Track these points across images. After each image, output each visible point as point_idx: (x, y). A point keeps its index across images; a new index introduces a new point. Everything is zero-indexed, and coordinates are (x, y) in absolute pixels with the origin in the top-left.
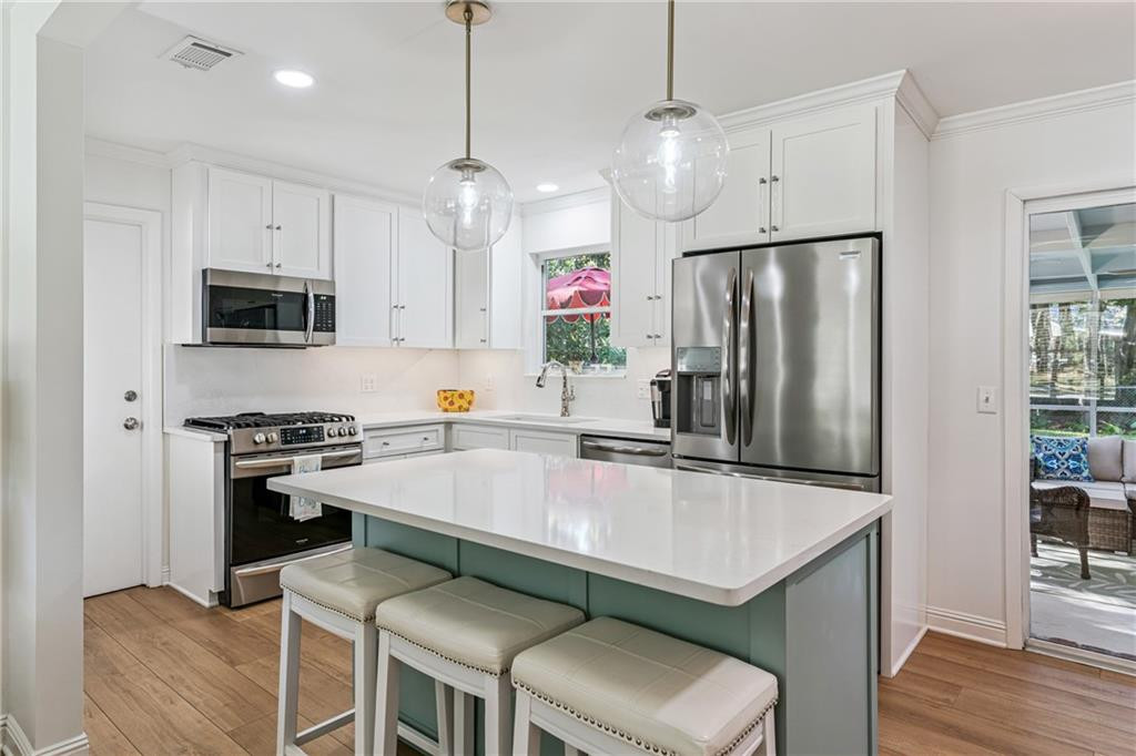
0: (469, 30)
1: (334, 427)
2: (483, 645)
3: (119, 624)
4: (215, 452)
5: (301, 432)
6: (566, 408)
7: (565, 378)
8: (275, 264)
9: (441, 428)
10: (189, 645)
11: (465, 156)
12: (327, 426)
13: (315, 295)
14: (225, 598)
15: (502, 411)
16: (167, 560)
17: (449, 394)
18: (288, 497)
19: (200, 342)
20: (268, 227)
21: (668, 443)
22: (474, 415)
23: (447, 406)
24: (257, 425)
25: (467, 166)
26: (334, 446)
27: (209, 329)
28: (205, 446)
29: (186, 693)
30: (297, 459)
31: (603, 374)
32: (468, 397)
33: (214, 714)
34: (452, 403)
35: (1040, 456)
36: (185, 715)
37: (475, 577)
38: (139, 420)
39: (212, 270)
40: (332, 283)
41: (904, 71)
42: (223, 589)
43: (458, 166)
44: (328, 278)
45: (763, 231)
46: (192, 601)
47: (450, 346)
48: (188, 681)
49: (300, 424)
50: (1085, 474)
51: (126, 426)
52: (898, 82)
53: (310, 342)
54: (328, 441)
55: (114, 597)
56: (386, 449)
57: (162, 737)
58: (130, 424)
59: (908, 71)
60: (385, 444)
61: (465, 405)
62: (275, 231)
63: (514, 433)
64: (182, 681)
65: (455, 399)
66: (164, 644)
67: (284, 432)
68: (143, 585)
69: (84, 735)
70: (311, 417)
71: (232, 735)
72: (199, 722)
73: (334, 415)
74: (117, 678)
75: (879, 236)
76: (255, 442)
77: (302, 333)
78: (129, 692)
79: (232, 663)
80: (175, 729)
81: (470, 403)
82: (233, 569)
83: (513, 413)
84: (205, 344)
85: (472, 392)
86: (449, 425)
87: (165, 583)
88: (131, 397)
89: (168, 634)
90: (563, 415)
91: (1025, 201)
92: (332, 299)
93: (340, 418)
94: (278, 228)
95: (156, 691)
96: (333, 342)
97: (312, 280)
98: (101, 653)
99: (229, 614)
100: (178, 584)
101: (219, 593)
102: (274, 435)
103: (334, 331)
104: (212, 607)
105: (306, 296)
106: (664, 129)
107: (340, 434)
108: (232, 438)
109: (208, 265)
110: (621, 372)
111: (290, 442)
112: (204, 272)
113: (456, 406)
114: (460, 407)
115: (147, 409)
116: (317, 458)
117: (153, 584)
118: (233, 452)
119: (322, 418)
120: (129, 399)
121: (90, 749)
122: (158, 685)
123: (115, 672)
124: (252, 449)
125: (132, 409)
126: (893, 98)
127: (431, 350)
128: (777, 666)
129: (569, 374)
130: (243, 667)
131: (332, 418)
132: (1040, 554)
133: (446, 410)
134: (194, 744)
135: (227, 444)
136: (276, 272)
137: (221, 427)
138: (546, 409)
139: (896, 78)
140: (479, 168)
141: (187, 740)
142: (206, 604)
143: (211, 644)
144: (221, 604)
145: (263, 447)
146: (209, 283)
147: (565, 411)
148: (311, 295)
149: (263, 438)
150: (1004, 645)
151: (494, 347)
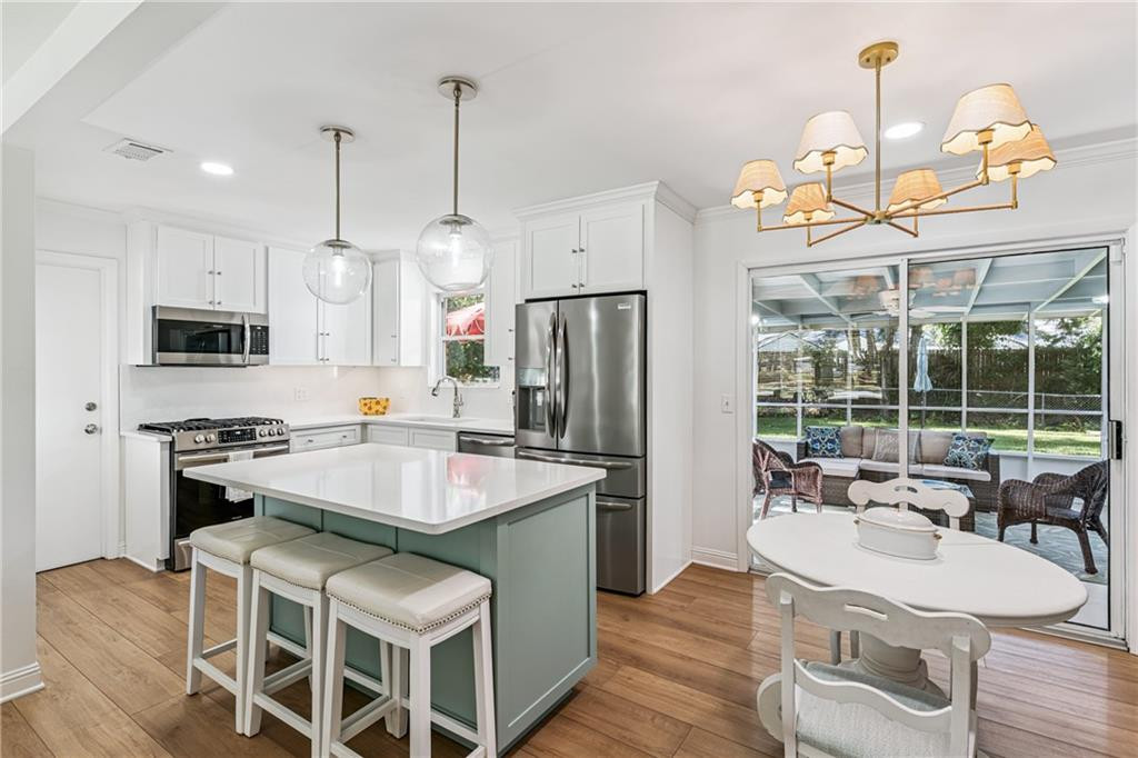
0: (338, 148)
1: (265, 429)
2: (310, 572)
3: (77, 587)
4: (162, 450)
5: (236, 434)
6: (457, 411)
7: (456, 389)
8: (217, 301)
9: (358, 428)
10: (134, 600)
11: (335, 238)
12: (258, 429)
13: (251, 327)
14: (170, 564)
15: (409, 415)
16: (123, 537)
17: (367, 401)
18: (224, 488)
19: (150, 363)
20: (210, 273)
21: (512, 437)
22: (390, 417)
23: (367, 411)
24: (198, 428)
25: (338, 246)
26: (264, 444)
27: (157, 354)
28: (154, 446)
29: (126, 633)
30: (231, 454)
31: (484, 385)
32: (383, 403)
33: (148, 646)
34: (370, 408)
35: (809, 440)
36: (125, 649)
37: (333, 533)
38: (98, 426)
39: (161, 307)
40: (266, 316)
41: (657, 182)
42: (168, 557)
43: (331, 244)
44: (263, 312)
45: (575, 286)
46: (143, 568)
47: (368, 363)
48: (130, 625)
49: (236, 427)
50: (837, 453)
51: (87, 431)
52: (655, 189)
53: (246, 362)
54: (259, 439)
55: (74, 568)
56: (310, 445)
57: (103, 664)
58: (90, 429)
59: (661, 182)
60: (310, 441)
61: (381, 410)
62: (217, 276)
63: (412, 431)
64: (125, 625)
65: (374, 405)
66: (114, 600)
67: (221, 433)
68: (103, 558)
69: (37, 663)
70: (246, 422)
71: (159, 659)
72: (135, 652)
73: (267, 420)
74: (70, 626)
75: (644, 293)
76: (196, 442)
77: (240, 356)
78: (80, 636)
79: (169, 611)
80: (114, 658)
81: (385, 408)
82: (176, 541)
83: (419, 415)
84: (154, 365)
85: (387, 400)
86: (364, 425)
87: (121, 556)
88: (91, 407)
89: (117, 592)
90: (455, 416)
91: (749, 270)
92: (266, 329)
93: (271, 421)
94: (219, 273)
95: (102, 633)
96: (267, 363)
97: (249, 314)
98: (59, 610)
99: (173, 576)
100: (133, 556)
101: (166, 560)
102: (213, 437)
103: (267, 353)
104: (159, 572)
105: (243, 327)
106: (451, 233)
107: (270, 434)
108: (176, 439)
109: (158, 303)
110: (497, 384)
111: (227, 441)
112: (154, 308)
113: (373, 411)
114: (377, 411)
115: (106, 417)
116: (251, 452)
117: (110, 556)
118: (177, 450)
119: (257, 421)
120: (89, 409)
121: (42, 674)
122: (106, 629)
123: (70, 622)
124: (195, 447)
125: (92, 418)
126: (653, 200)
127: (355, 367)
128: (492, 574)
129: (460, 385)
130: (177, 613)
131: (263, 422)
132: (798, 510)
133: (366, 414)
134: (128, 667)
135: (172, 444)
136: (217, 308)
137: (168, 431)
138: (441, 413)
139: (653, 186)
140: (345, 246)
141: (122, 664)
142: (154, 569)
143: (154, 598)
144: (167, 569)
145: (202, 446)
146: (158, 317)
147: (456, 413)
148: (247, 326)
149: (202, 438)
150: (736, 570)
151: (402, 364)
